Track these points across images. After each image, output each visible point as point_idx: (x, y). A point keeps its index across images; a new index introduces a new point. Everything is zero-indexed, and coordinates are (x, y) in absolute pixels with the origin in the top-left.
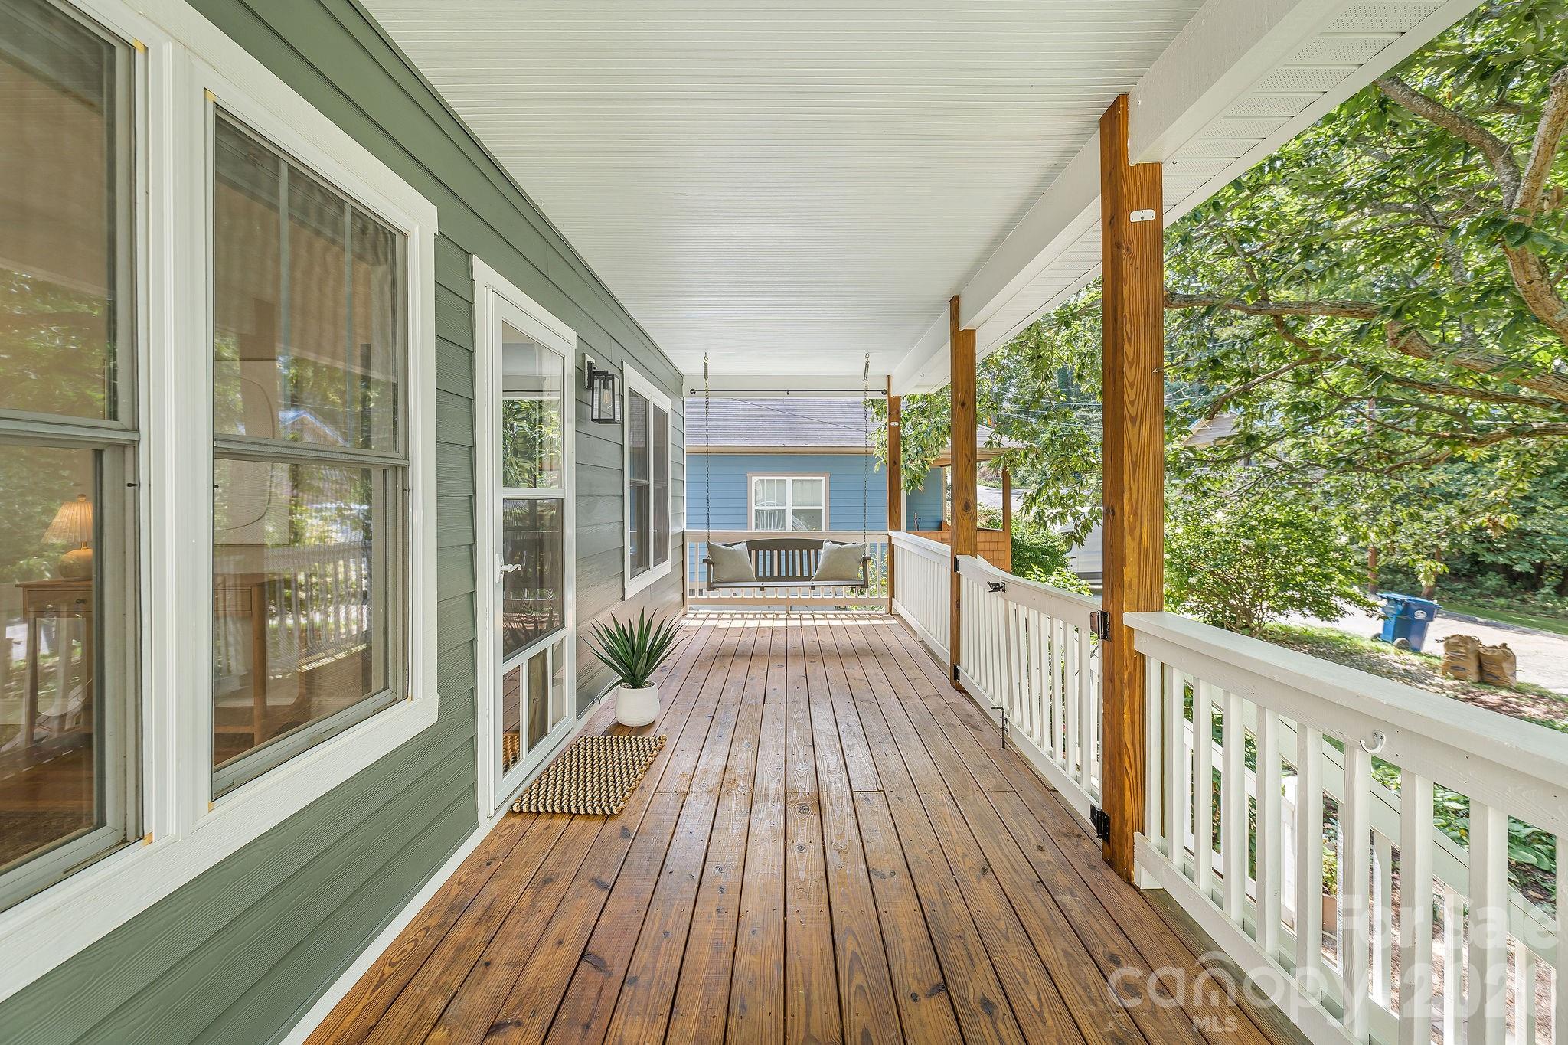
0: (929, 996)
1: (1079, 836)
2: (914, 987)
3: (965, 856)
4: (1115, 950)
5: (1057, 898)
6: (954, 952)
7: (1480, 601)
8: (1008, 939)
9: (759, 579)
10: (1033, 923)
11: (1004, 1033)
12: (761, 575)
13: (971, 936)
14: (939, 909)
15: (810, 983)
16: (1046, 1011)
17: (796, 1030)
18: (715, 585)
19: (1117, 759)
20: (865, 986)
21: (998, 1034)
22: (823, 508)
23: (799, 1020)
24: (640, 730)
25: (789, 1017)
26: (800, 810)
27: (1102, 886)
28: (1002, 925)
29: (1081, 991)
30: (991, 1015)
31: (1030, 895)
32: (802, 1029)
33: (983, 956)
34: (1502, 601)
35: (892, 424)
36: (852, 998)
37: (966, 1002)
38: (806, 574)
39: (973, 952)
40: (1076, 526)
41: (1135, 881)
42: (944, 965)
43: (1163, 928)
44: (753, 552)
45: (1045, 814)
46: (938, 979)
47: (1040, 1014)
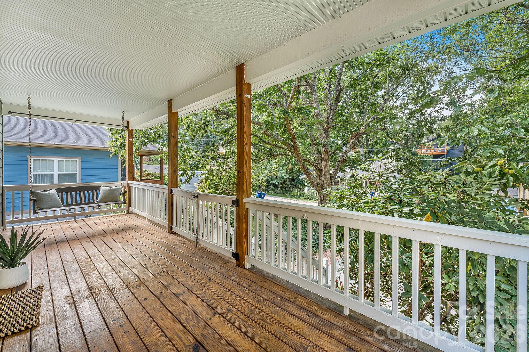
0: (214, 316)
1: (228, 262)
2: (209, 316)
3: (202, 279)
4: (249, 284)
5: (231, 279)
6: (214, 303)
7: (270, 192)
8: (225, 293)
9: (65, 206)
10: (229, 287)
11: (236, 314)
12: (65, 204)
13: (216, 297)
14: (204, 295)
15: (177, 333)
16: (242, 304)
17: (180, 347)
18: (38, 211)
19: (241, 237)
20: (195, 324)
21: (235, 315)
22: (77, 173)
23: (180, 344)
24: (20, 288)
25: (176, 346)
26: (136, 288)
27: (239, 272)
28: (222, 291)
29: (247, 296)
30: (231, 312)
31: (224, 281)
32: (182, 345)
33: (222, 300)
34: (273, 192)
35: (130, 140)
36: (193, 329)
37: (224, 312)
38: (92, 201)
39: (218, 300)
40: (187, 178)
41: (246, 268)
42: (213, 307)
43: (255, 275)
44: (60, 194)
45: (217, 260)
46: (213, 311)
47: (241, 305)
